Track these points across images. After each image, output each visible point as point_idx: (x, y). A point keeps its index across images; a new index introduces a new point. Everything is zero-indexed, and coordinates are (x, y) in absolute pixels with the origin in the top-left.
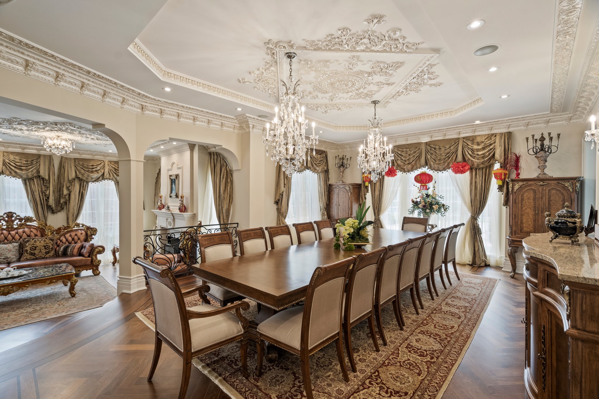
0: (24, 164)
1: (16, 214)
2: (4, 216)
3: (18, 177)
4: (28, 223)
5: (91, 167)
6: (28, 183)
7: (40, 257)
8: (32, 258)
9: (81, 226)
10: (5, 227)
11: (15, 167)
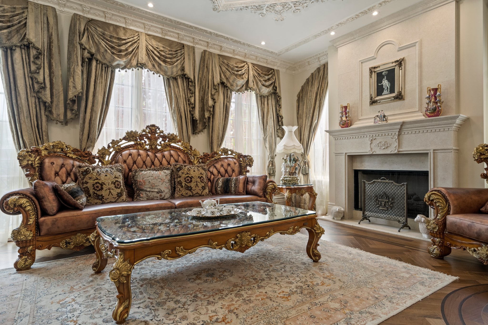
0: (168, 54)
1: (159, 129)
2: (147, 131)
3: (162, 73)
4: (173, 144)
5: (236, 69)
6: (172, 84)
7: (197, 193)
8: (188, 195)
9: (230, 153)
10: (148, 147)
11: (159, 58)
